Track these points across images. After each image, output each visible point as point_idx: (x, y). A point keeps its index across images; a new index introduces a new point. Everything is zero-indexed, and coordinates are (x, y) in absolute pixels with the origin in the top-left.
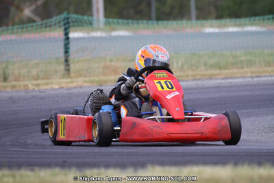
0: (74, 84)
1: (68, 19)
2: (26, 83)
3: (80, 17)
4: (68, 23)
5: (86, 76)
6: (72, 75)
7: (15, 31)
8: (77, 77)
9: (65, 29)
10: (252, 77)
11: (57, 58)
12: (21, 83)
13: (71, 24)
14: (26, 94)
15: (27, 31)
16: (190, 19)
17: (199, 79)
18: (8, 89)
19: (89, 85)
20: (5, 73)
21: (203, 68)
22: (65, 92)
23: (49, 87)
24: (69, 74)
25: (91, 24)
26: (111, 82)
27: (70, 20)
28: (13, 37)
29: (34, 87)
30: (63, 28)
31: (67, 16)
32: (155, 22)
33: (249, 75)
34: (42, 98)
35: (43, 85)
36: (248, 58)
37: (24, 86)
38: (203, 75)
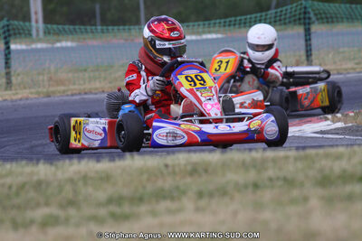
0: (19, 96)
1: (8, 26)
3: (21, 23)
4: (8, 30)
5: (30, 88)
6: (13, 88)
8: (21, 89)
9: (5, 38)
13: (12, 32)
19: (36, 96)
22: (10, 104)
24: (11, 86)
26: (59, 92)
27: (10, 27)
30: (2, 37)
31: (7, 23)
32: (99, 28)
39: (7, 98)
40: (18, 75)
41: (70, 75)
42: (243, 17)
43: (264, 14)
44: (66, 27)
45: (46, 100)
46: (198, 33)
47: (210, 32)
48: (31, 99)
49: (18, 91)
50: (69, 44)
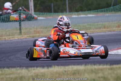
0: (24, 38)
1: (20, 13)
2: (5, 37)
4: (20, 14)
5: (27, 34)
6: (22, 34)
8: (24, 35)
11: (16, 28)
12: (3, 38)
14: (5, 42)
16: (66, 12)
19: (29, 37)
22: (20, 40)
23: (14, 39)
24: (21, 34)
26: (37, 36)
29: (8, 39)
33: (90, 32)
34: (11, 43)
35: (12, 38)
37: (4, 38)
39: (19, 38)
40: (24, 29)
41: (41, 29)
42: (100, 10)
43: (107, 9)
44: (40, 13)
45: (32, 39)
48: (28, 38)
49: (23, 36)
50: (42, 18)
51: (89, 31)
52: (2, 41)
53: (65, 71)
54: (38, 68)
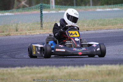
0: (45, 33)
1: (42, 6)
2: (25, 32)
3: (47, 5)
4: (42, 7)
5: (49, 29)
6: (44, 28)
7: (20, 11)
9: (41, 10)
10: (118, 29)
11: (37, 22)
12: (24, 32)
13: (43, 8)
14: (26, 36)
15: (25, 11)
17: (96, 30)
18: (19, 35)
20: (17, 28)
21: (97, 25)
22: (42, 35)
23: (35, 33)
24: (43, 28)
25: (49, 7)
27: (43, 6)
28: (19, 13)
29: (29, 33)
30: (40, 10)
31: (41, 5)
32: (75, 7)
33: (117, 28)
34: (33, 38)
35: (33, 32)
36: (115, 21)
37: (25, 33)
38: (98, 28)
39: (41, 33)
40: (45, 23)
46: (111, 8)
47: (116, 8)
49: (45, 30)
51: (115, 26)
52: (22, 35)
53: (99, 71)
54: (70, 67)
